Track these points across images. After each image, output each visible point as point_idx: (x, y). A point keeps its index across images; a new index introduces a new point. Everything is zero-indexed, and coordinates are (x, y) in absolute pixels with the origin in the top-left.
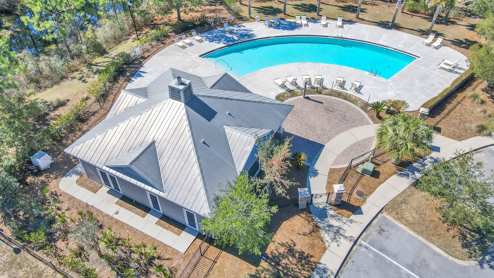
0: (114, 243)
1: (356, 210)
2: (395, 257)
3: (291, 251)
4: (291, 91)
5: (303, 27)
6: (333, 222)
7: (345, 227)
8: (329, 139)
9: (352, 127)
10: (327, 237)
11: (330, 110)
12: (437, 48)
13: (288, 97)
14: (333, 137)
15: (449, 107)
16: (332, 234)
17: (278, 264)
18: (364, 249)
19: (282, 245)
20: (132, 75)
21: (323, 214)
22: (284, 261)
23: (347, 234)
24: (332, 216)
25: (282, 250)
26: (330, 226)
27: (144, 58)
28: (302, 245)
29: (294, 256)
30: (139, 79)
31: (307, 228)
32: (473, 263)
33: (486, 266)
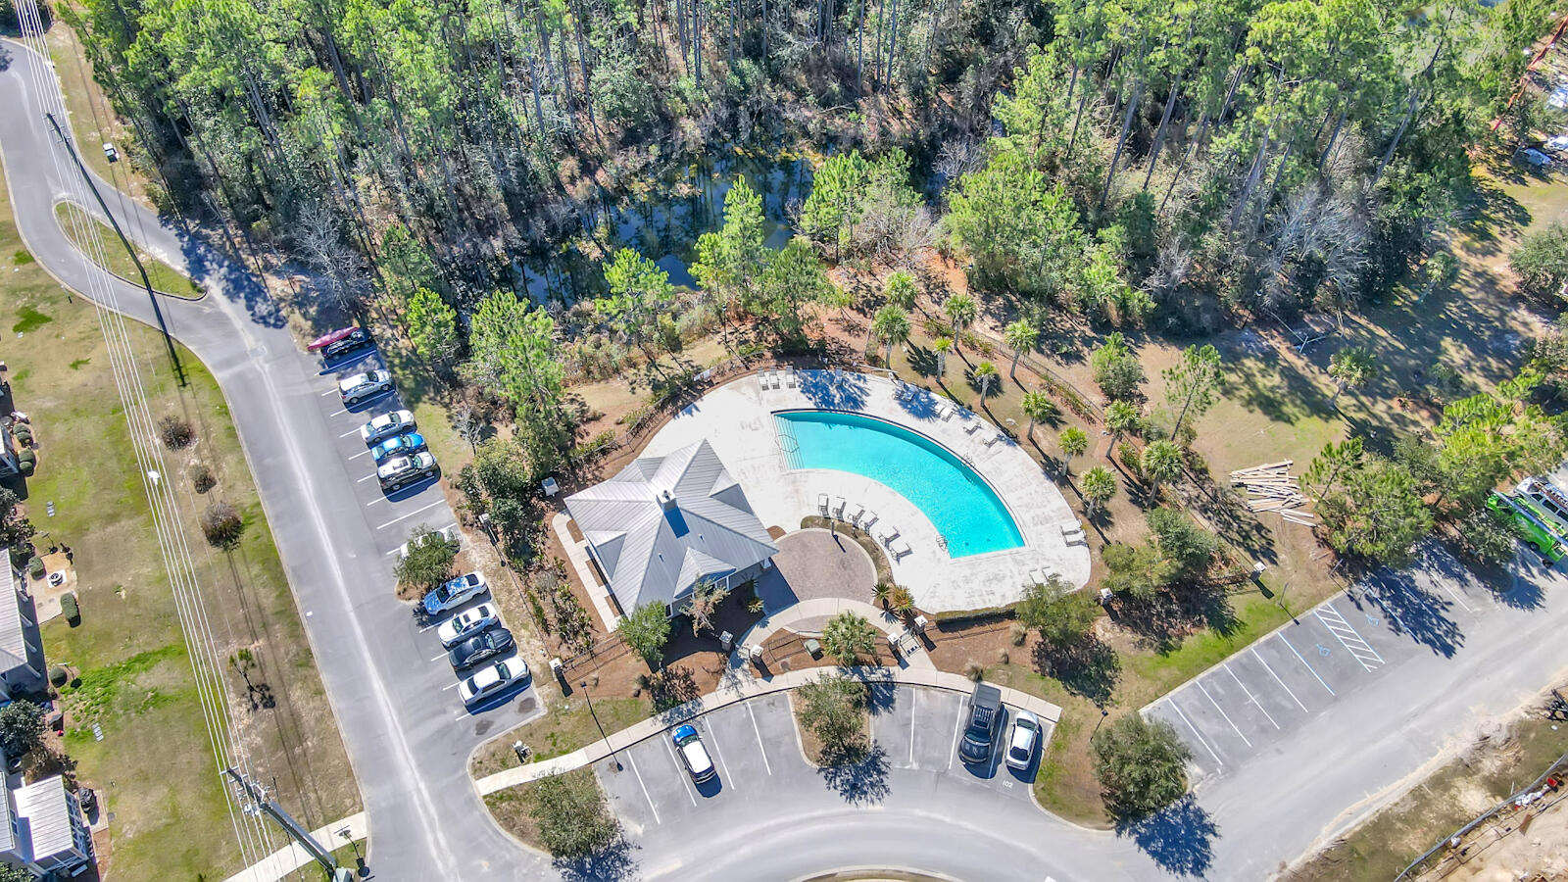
0: (568, 596)
1: (767, 675)
2: (760, 727)
3: (687, 676)
4: (828, 518)
5: (939, 421)
6: (740, 675)
7: (745, 684)
8: (811, 597)
9: (847, 596)
10: (724, 681)
11: (843, 565)
12: (1069, 544)
13: (818, 525)
14: (817, 597)
15: (976, 629)
16: (729, 683)
17: (669, 680)
18: (743, 708)
19: (684, 669)
20: (683, 408)
21: (738, 663)
22: (676, 682)
23: (741, 690)
24: (743, 670)
25: (680, 672)
26: (734, 676)
27: (711, 384)
28: (698, 677)
29: (685, 682)
30: (688, 416)
31: (715, 667)
32: (816, 766)
33: (823, 774)
